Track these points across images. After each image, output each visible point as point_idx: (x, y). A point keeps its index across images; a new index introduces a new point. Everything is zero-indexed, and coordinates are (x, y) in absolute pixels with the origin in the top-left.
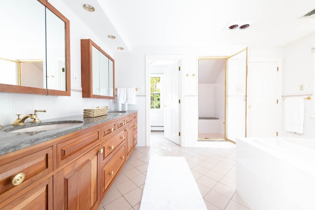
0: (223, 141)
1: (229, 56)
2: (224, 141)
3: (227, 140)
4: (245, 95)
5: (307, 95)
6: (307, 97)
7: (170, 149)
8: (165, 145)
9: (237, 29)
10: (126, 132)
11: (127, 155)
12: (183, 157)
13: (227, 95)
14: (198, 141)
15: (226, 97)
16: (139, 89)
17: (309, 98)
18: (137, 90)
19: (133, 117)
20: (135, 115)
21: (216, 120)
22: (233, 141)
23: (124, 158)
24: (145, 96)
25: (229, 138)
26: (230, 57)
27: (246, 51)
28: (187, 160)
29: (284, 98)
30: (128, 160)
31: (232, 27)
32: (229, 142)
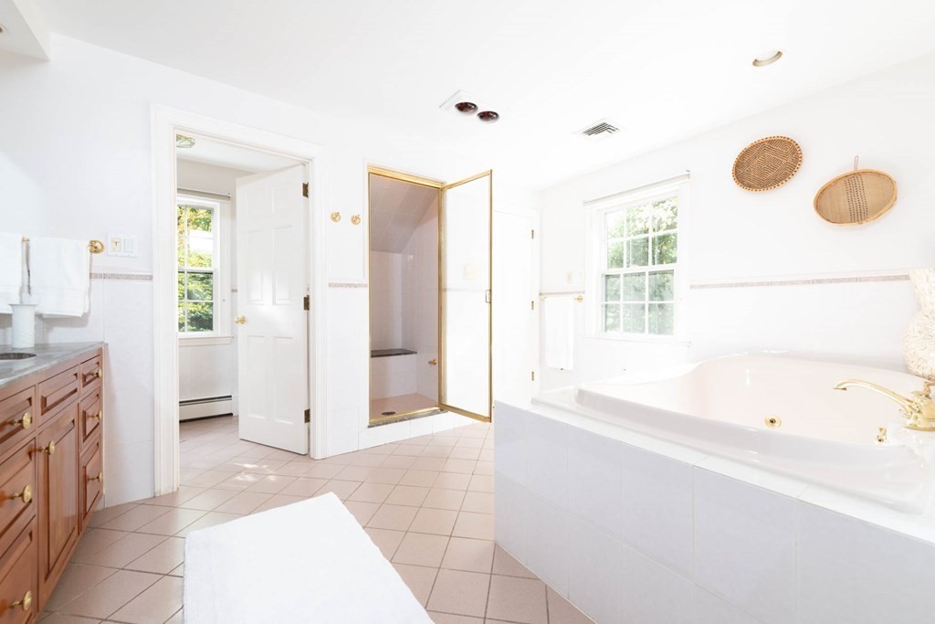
0: (434, 413)
1: (449, 183)
2: (439, 413)
3: (444, 408)
4: (488, 288)
5: (577, 292)
6: (577, 296)
7: (272, 478)
8: (247, 466)
9: (473, 118)
10: (40, 457)
11: (46, 578)
12: (331, 493)
13: (443, 287)
14: (369, 427)
15: (443, 293)
16: (109, 247)
17: (580, 299)
18: (95, 248)
19: (80, 376)
20: (91, 367)
21: (408, 356)
22: (462, 410)
23: (28, 600)
24: (151, 278)
25: (449, 402)
26: (451, 186)
27: (488, 177)
28: (344, 502)
29: (542, 297)
30: (52, 597)
31: (463, 107)
32: (450, 413)
